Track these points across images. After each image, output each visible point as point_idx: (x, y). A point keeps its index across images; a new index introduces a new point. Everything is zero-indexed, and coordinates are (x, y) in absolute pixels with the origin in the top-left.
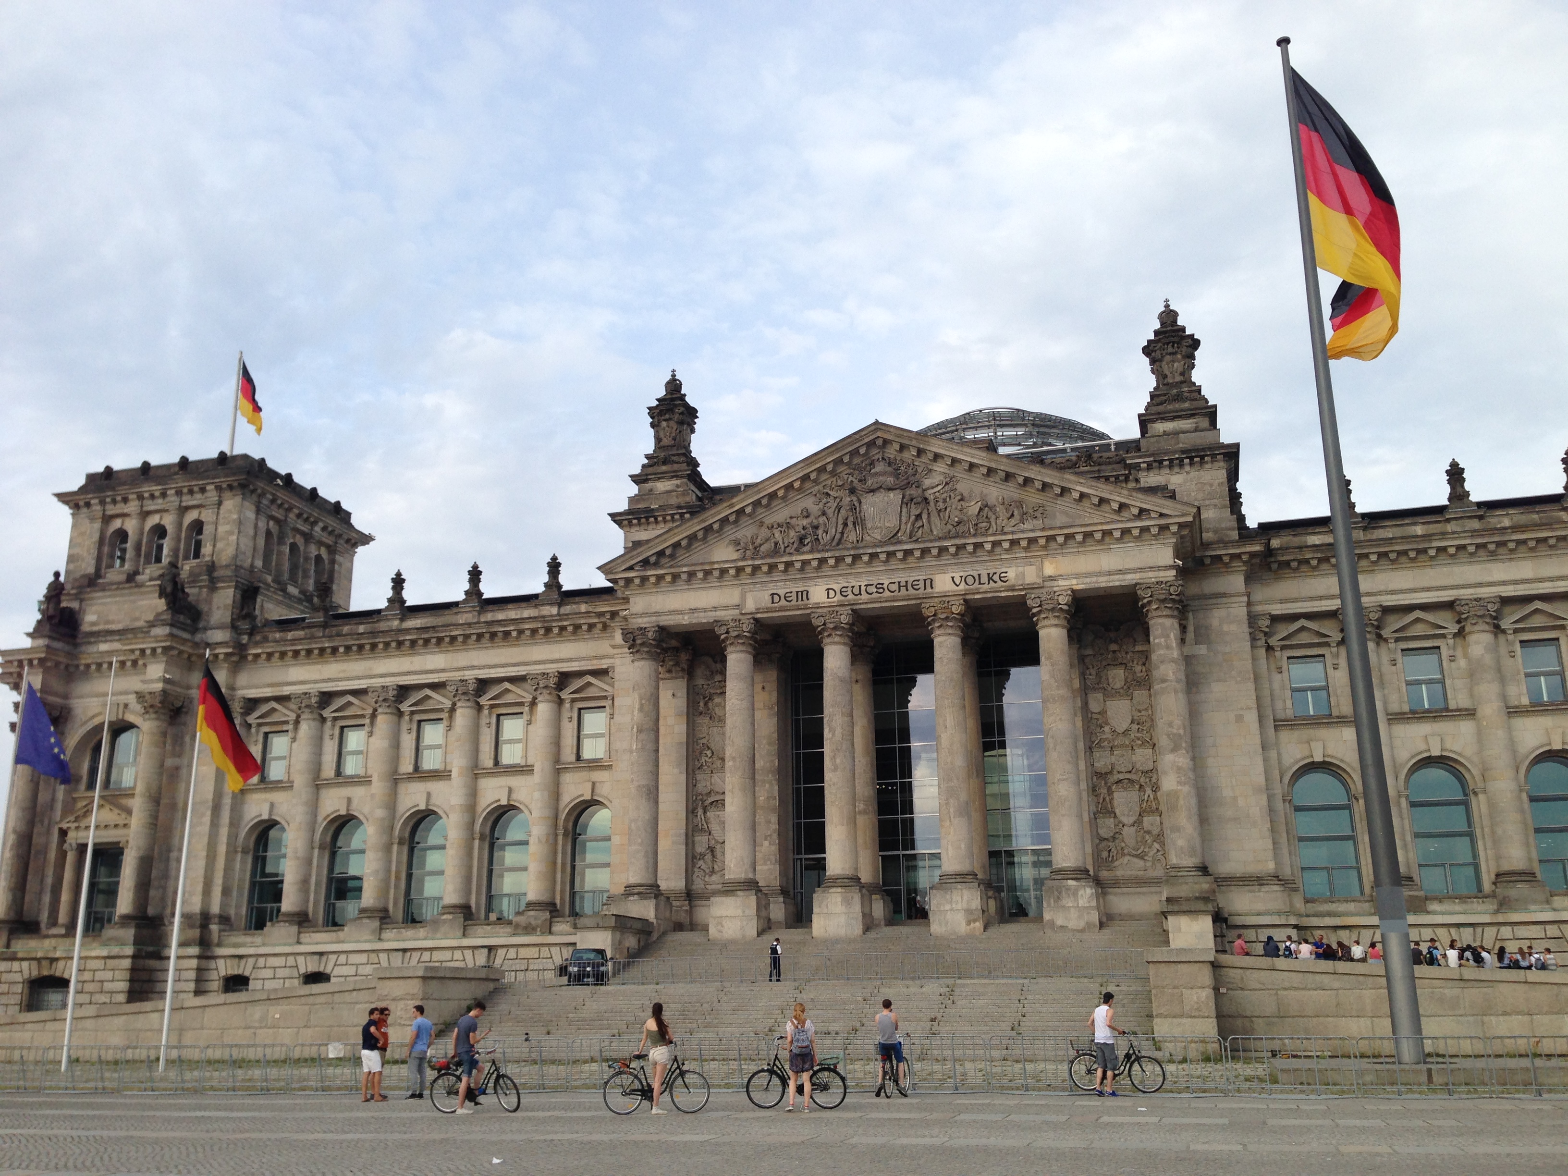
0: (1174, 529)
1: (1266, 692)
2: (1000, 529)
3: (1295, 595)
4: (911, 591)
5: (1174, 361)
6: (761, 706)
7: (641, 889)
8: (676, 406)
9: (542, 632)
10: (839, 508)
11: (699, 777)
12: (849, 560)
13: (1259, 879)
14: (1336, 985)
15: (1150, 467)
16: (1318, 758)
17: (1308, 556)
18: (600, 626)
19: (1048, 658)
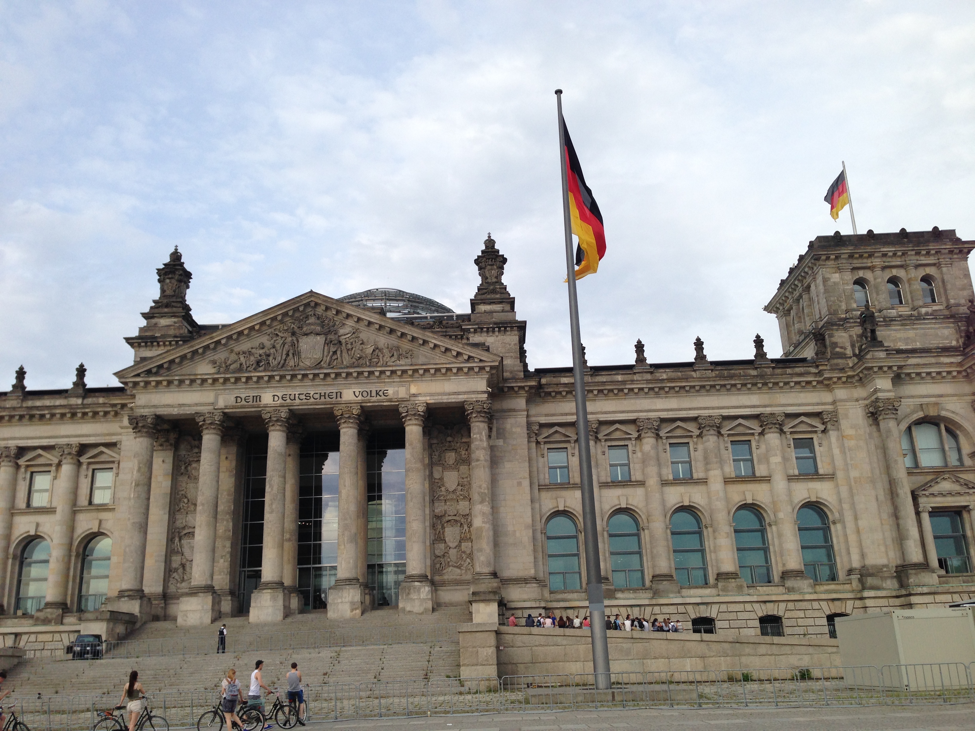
0: (488, 369)
1: (535, 469)
2: (385, 363)
3: (553, 412)
4: (328, 399)
5: (492, 269)
6: (225, 470)
7: (130, 593)
8: (177, 269)
9: (69, 415)
10: (284, 344)
11: (178, 517)
12: (288, 377)
13: (525, 580)
14: (565, 642)
15: (475, 331)
16: (561, 508)
17: (561, 390)
18: (112, 413)
19: (411, 444)
